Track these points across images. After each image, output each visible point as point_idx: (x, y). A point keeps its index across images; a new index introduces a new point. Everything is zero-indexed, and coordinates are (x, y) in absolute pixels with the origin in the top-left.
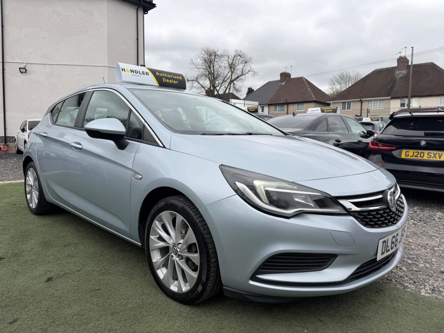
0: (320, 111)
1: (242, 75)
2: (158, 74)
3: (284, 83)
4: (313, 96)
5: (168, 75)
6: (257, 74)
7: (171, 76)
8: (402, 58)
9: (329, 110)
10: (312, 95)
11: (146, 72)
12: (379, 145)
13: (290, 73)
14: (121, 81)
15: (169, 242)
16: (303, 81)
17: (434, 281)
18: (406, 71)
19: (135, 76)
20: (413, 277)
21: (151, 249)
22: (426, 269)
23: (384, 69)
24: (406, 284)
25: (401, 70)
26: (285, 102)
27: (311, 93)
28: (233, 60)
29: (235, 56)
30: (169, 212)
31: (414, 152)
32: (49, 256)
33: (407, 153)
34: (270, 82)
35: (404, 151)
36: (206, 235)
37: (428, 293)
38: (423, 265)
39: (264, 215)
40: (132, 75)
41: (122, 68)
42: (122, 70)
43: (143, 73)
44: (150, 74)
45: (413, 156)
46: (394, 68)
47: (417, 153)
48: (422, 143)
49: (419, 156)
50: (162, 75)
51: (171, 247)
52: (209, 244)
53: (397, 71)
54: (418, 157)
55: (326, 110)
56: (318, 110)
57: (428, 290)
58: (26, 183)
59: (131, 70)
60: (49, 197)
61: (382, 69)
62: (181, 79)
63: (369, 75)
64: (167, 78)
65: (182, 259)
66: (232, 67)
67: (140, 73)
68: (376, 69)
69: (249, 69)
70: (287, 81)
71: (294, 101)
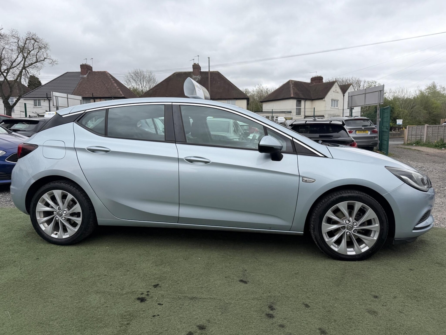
1: (36, 62)
3: (85, 76)
4: (121, 92)
6: (56, 63)
8: (196, 65)
10: (119, 91)
13: (91, 66)
16: (107, 76)
18: (200, 76)
23: (183, 73)
25: (197, 76)
26: (92, 96)
27: (118, 89)
28: (25, 44)
29: (27, 39)
34: (68, 72)
46: (190, 72)
53: (193, 76)
61: (181, 72)
63: (170, 76)
66: (21, 50)
68: (176, 72)
69: (45, 56)
70: (88, 74)
71: (100, 96)
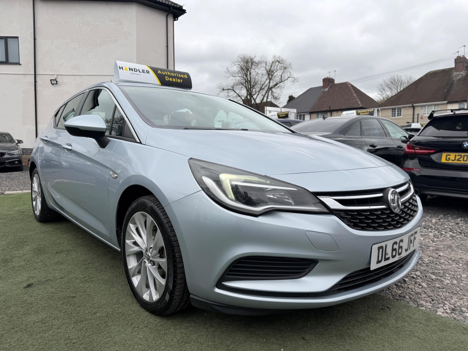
0: (355, 114)
1: (281, 82)
2: (160, 72)
3: (327, 89)
4: (359, 102)
5: (172, 74)
6: (297, 80)
7: (175, 74)
8: (461, 57)
9: (365, 112)
11: (147, 71)
12: (416, 148)
13: (334, 78)
14: (119, 79)
15: (142, 247)
16: (348, 87)
17: (457, 300)
18: (466, 72)
19: (134, 74)
20: (432, 294)
21: (127, 254)
22: (452, 286)
23: (440, 71)
24: (422, 302)
25: (460, 71)
26: (328, 109)
27: (357, 99)
28: (271, 66)
29: (273, 62)
30: (140, 213)
31: (456, 155)
32: (38, 262)
33: (448, 157)
34: (311, 88)
35: (444, 155)
36: (173, 237)
37: (447, 312)
38: (448, 282)
39: (226, 211)
40: (131, 73)
41: (119, 67)
42: (120, 68)
43: (143, 71)
44: (151, 72)
45: (455, 160)
46: (451, 69)
47: (460, 157)
48: (465, 144)
49: (462, 159)
50: (164, 74)
51: (144, 252)
52: (176, 248)
53: (455, 72)
54: (461, 161)
55: (362, 113)
56: (353, 113)
57: (447, 309)
58: (33, 190)
59: (130, 69)
60: (50, 203)
61: (437, 70)
62: (187, 77)
63: (422, 77)
64: (170, 76)
65: (154, 266)
66: (270, 73)
67: (140, 71)
68: (431, 71)
69: (288, 76)
70: (330, 87)
71: (338, 108)
